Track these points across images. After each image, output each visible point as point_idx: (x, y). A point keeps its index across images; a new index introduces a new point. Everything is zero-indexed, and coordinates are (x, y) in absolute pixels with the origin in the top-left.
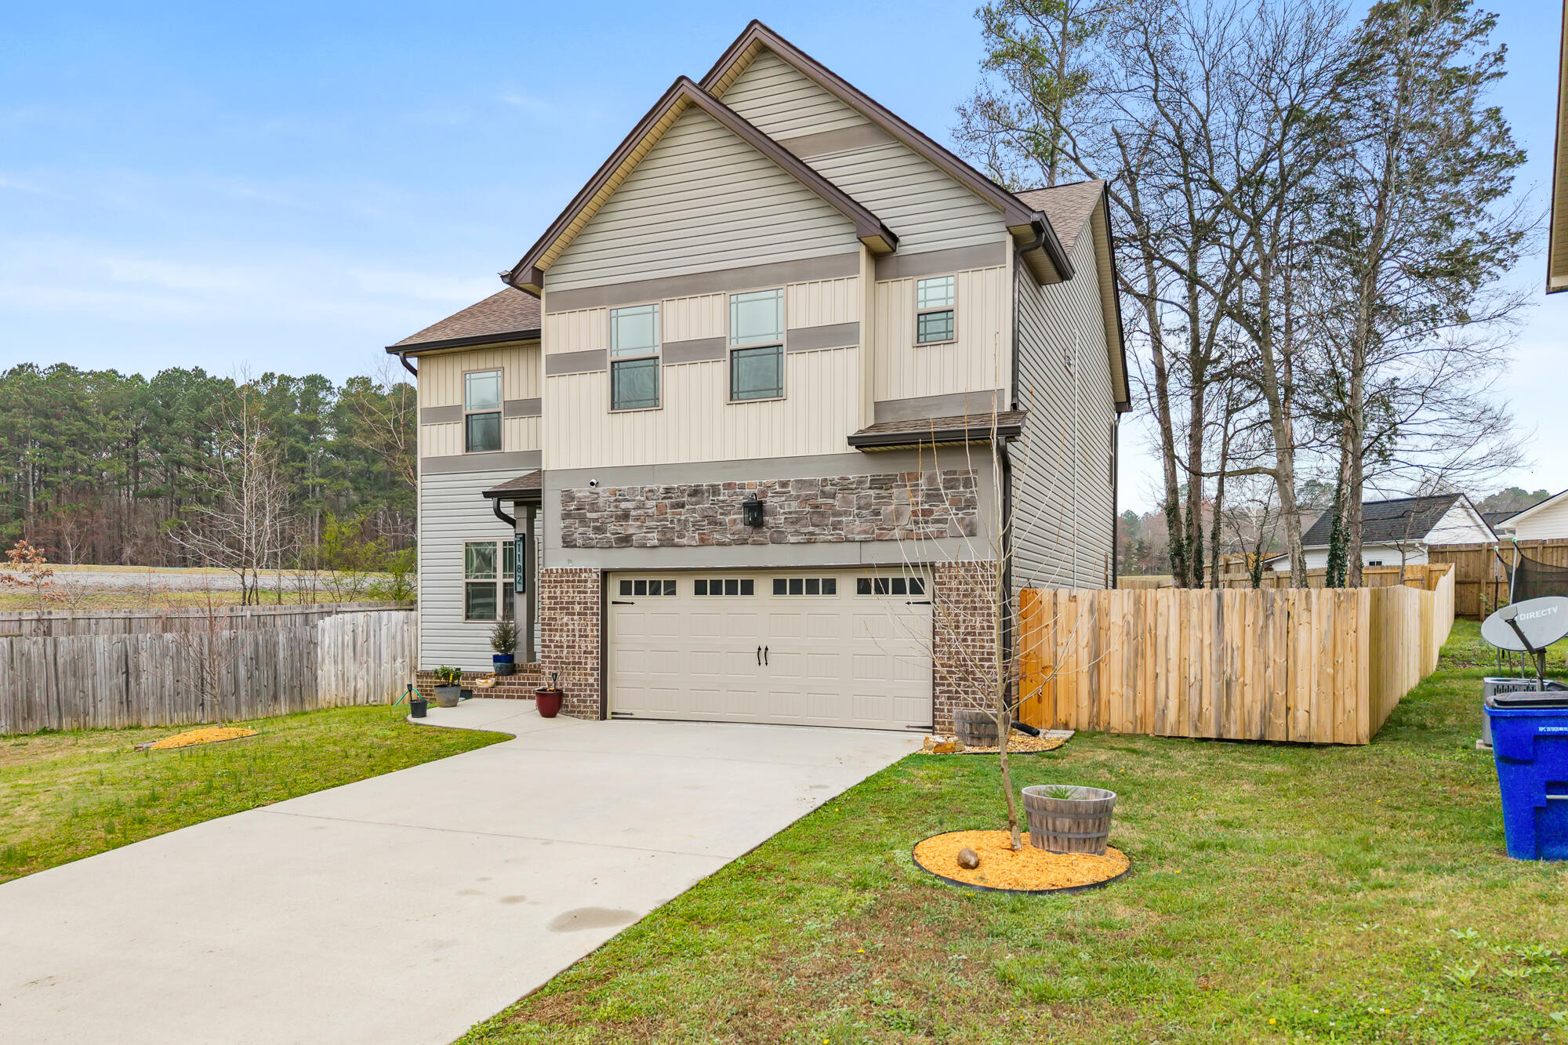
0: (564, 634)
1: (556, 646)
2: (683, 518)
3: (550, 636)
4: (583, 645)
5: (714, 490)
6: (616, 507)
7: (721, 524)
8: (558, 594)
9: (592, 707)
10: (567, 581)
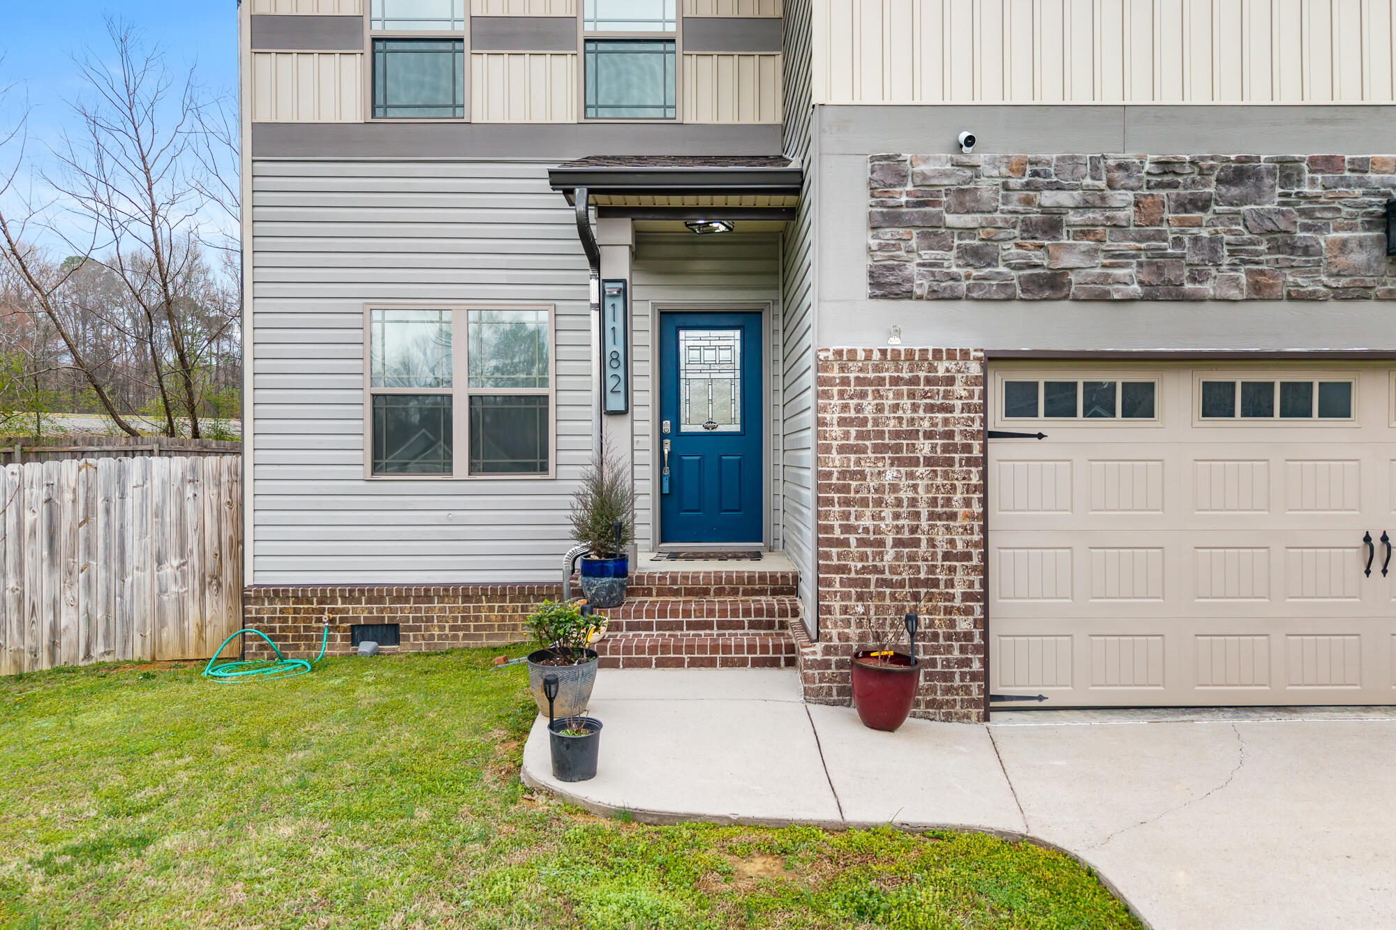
0: (887, 513)
1: (862, 542)
2: (1205, 233)
3: (846, 516)
4: (941, 537)
5: (1287, 171)
6: (1028, 201)
7: (1306, 251)
8: (869, 412)
9: (967, 690)
10: (895, 381)
